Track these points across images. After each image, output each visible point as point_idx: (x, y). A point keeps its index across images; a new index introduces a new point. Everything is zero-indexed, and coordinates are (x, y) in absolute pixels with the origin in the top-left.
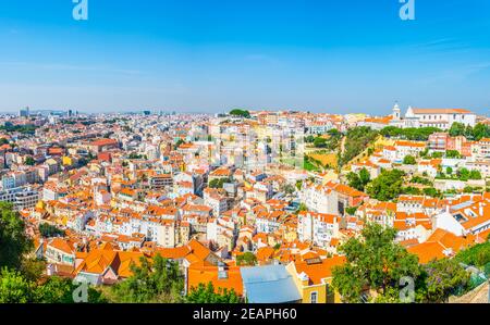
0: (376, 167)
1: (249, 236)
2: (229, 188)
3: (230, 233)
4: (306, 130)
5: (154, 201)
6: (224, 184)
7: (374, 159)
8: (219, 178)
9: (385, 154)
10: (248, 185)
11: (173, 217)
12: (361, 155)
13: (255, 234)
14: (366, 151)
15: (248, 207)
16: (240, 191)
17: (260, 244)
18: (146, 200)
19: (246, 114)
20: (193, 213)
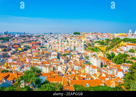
0: (118, 52)
1: (71, 70)
2: (68, 56)
3: (65, 69)
4: (98, 39)
5: (44, 60)
6: (67, 55)
7: (118, 50)
8: (66, 53)
9: (122, 48)
10: (74, 56)
11: (49, 65)
12: (114, 48)
13: (73, 70)
14: (116, 47)
15: (73, 62)
16: (72, 57)
17: (73, 73)
18: (42, 60)
19: (79, 34)
20: (55, 64)
